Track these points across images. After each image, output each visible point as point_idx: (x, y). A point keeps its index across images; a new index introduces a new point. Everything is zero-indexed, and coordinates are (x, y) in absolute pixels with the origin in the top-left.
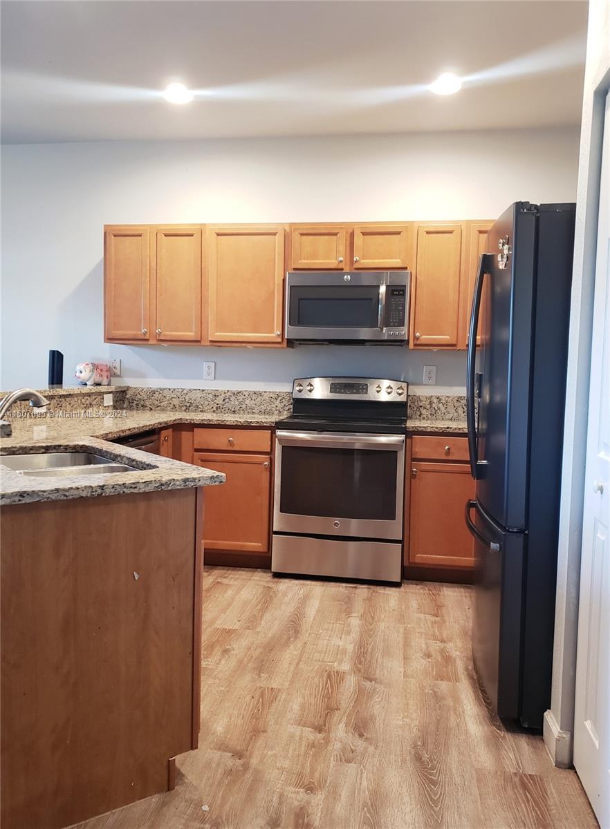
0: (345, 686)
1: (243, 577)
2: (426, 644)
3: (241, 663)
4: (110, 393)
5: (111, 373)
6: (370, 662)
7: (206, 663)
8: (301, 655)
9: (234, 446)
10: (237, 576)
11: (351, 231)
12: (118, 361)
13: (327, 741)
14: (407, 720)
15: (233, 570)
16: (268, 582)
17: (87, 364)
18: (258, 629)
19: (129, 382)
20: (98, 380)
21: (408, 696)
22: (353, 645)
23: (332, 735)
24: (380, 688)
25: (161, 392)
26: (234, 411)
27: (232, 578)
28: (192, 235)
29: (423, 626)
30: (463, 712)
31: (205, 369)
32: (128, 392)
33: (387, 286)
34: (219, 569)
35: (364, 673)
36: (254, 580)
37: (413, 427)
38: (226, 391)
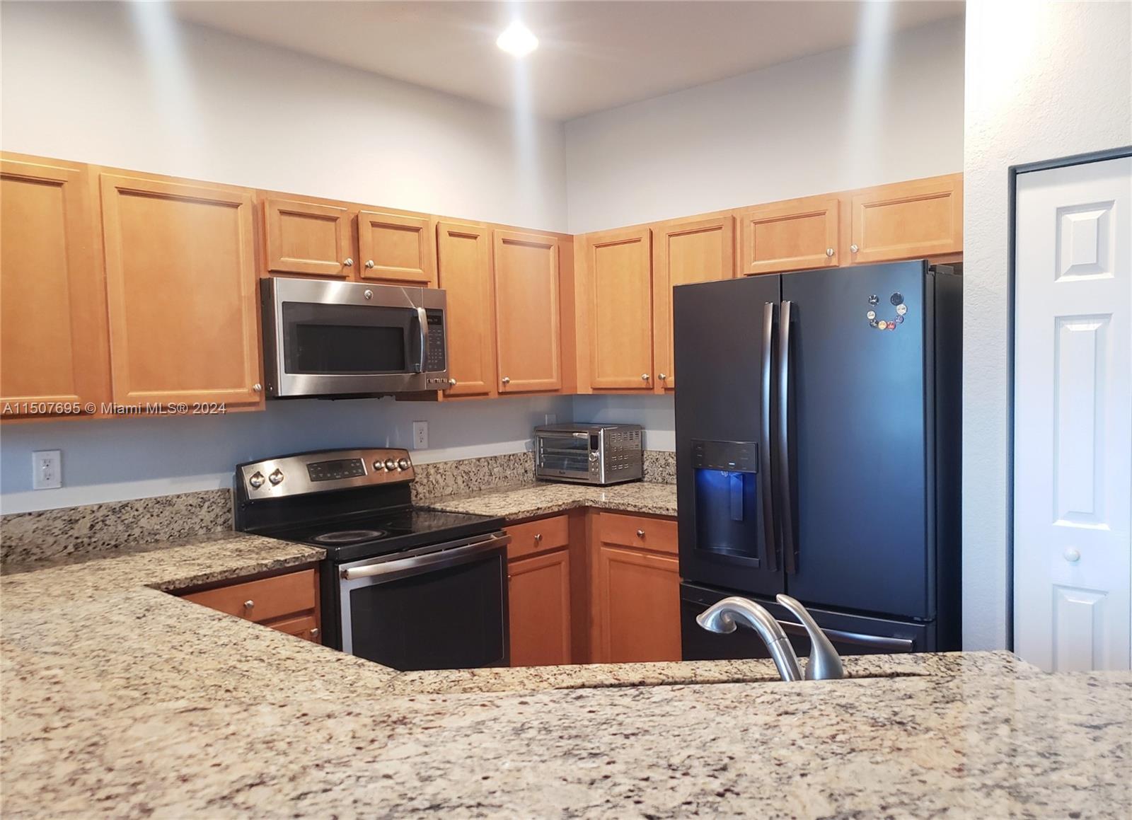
11: (354, 216)
31: (38, 468)
38: (95, 508)
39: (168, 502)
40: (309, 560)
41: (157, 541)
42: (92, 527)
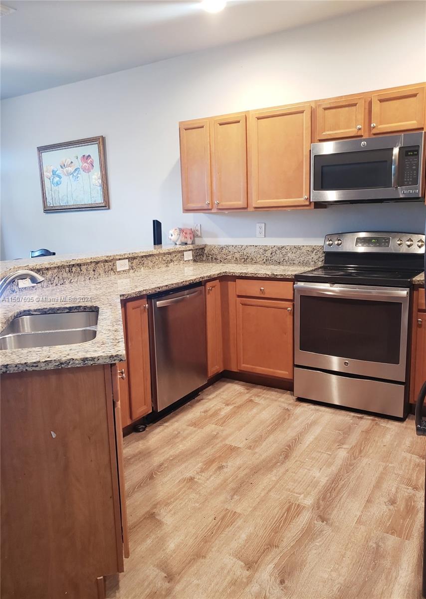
0: (297, 522)
1: (273, 397)
2: (397, 488)
3: (225, 482)
4: (190, 250)
5: (194, 235)
6: (333, 499)
7: (200, 476)
8: (277, 482)
9: (264, 294)
10: (268, 396)
11: (370, 99)
12: (199, 225)
13: (250, 580)
14: (334, 574)
15: (268, 390)
16: (290, 404)
17: (176, 230)
18: (257, 450)
19: (207, 241)
20: (184, 240)
21: (350, 545)
22: (327, 478)
23: (257, 575)
24: (328, 531)
25: (227, 248)
26: (279, 262)
27: (263, 397)
28: (239, 122)
29: (403, 468)
30: (396, 578)
31: (258, 229)
32: (206, 248)
33: (400, 148)
34: (258, 388)
35: (321, 511)
36: (280, 401)
37: (419, 281)
38: (273, 247)
39: (299, 248)
40: (287, 277)
41: (294, 263)
42: (271, 253)
